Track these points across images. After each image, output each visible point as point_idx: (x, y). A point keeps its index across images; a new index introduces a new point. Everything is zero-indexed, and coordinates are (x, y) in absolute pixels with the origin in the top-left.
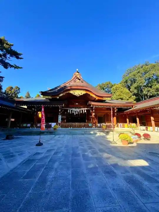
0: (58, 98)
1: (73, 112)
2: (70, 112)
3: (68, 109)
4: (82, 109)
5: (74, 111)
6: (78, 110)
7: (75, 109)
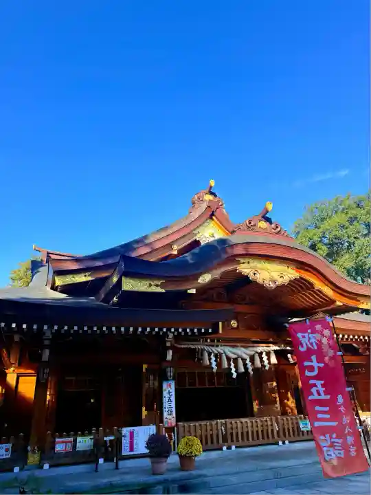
0: (193, 291)
1: (225, 365)
2: (211, 363)
3: (203, 350)
4: (259, 349)
5: (229, 359)
6: (244, 352)
7: (234, 350)
